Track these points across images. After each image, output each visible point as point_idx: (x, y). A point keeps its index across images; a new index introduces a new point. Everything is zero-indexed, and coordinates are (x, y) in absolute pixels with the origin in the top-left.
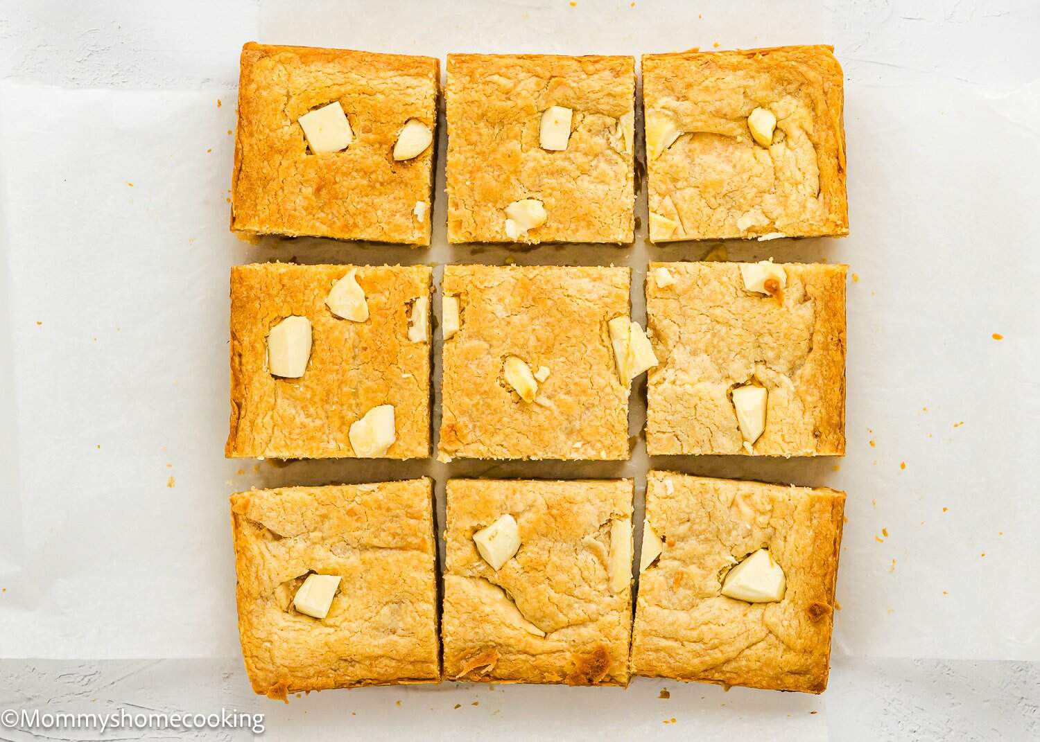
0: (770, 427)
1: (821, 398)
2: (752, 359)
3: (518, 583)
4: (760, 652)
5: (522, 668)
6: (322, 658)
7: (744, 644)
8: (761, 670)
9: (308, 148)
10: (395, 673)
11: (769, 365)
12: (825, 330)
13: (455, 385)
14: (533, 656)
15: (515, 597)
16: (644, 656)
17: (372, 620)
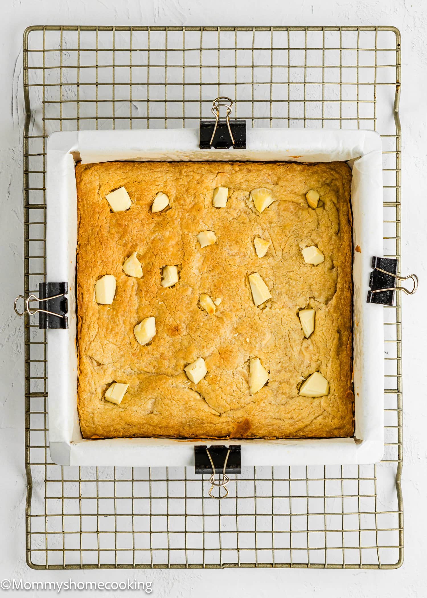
0: (317, 328)
1: (341, 314)
2: (308, 296)
3: (206, 390)
4: (321, 420)
5: (209, 430)
6: (117, 422)
7: (312, 417)
8: (322, 429)
9: (111, 210)
10: (151, 432)
11: (315, 299)
12: (342, 282)
13: (177, 308)
14: (215, 424)
15: (205, 397)
16: (266, 428)
17: (142, 406)
